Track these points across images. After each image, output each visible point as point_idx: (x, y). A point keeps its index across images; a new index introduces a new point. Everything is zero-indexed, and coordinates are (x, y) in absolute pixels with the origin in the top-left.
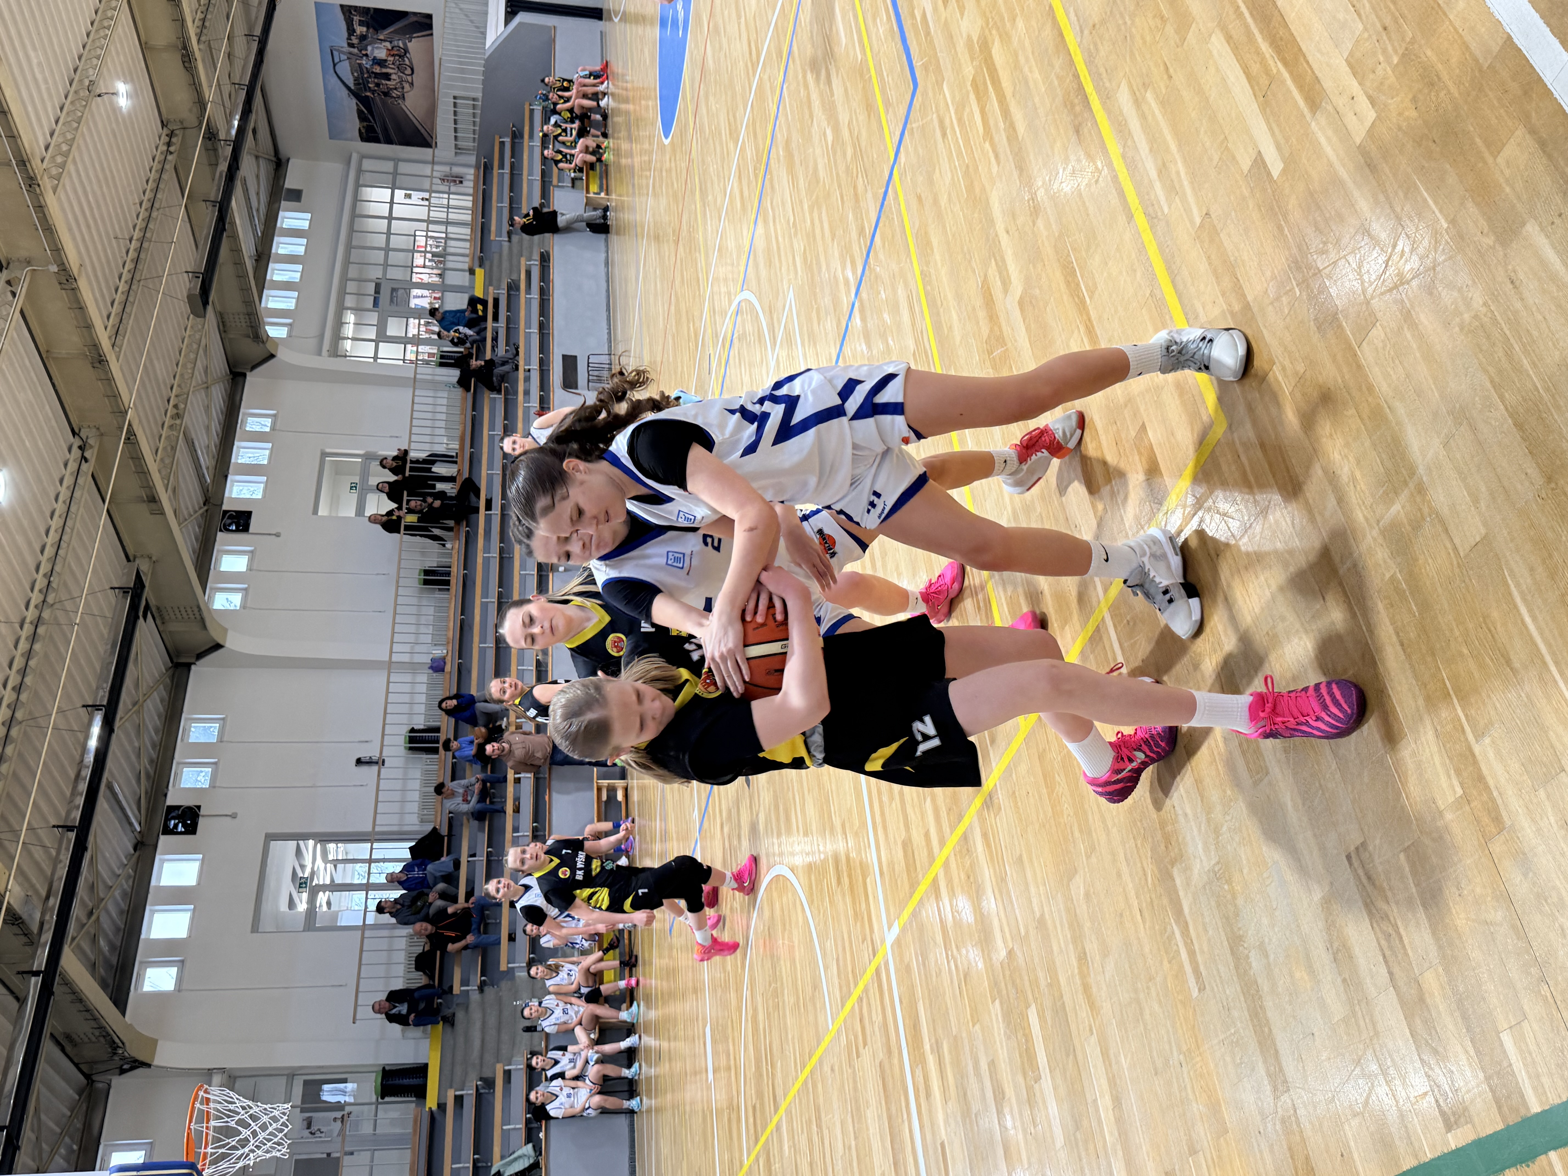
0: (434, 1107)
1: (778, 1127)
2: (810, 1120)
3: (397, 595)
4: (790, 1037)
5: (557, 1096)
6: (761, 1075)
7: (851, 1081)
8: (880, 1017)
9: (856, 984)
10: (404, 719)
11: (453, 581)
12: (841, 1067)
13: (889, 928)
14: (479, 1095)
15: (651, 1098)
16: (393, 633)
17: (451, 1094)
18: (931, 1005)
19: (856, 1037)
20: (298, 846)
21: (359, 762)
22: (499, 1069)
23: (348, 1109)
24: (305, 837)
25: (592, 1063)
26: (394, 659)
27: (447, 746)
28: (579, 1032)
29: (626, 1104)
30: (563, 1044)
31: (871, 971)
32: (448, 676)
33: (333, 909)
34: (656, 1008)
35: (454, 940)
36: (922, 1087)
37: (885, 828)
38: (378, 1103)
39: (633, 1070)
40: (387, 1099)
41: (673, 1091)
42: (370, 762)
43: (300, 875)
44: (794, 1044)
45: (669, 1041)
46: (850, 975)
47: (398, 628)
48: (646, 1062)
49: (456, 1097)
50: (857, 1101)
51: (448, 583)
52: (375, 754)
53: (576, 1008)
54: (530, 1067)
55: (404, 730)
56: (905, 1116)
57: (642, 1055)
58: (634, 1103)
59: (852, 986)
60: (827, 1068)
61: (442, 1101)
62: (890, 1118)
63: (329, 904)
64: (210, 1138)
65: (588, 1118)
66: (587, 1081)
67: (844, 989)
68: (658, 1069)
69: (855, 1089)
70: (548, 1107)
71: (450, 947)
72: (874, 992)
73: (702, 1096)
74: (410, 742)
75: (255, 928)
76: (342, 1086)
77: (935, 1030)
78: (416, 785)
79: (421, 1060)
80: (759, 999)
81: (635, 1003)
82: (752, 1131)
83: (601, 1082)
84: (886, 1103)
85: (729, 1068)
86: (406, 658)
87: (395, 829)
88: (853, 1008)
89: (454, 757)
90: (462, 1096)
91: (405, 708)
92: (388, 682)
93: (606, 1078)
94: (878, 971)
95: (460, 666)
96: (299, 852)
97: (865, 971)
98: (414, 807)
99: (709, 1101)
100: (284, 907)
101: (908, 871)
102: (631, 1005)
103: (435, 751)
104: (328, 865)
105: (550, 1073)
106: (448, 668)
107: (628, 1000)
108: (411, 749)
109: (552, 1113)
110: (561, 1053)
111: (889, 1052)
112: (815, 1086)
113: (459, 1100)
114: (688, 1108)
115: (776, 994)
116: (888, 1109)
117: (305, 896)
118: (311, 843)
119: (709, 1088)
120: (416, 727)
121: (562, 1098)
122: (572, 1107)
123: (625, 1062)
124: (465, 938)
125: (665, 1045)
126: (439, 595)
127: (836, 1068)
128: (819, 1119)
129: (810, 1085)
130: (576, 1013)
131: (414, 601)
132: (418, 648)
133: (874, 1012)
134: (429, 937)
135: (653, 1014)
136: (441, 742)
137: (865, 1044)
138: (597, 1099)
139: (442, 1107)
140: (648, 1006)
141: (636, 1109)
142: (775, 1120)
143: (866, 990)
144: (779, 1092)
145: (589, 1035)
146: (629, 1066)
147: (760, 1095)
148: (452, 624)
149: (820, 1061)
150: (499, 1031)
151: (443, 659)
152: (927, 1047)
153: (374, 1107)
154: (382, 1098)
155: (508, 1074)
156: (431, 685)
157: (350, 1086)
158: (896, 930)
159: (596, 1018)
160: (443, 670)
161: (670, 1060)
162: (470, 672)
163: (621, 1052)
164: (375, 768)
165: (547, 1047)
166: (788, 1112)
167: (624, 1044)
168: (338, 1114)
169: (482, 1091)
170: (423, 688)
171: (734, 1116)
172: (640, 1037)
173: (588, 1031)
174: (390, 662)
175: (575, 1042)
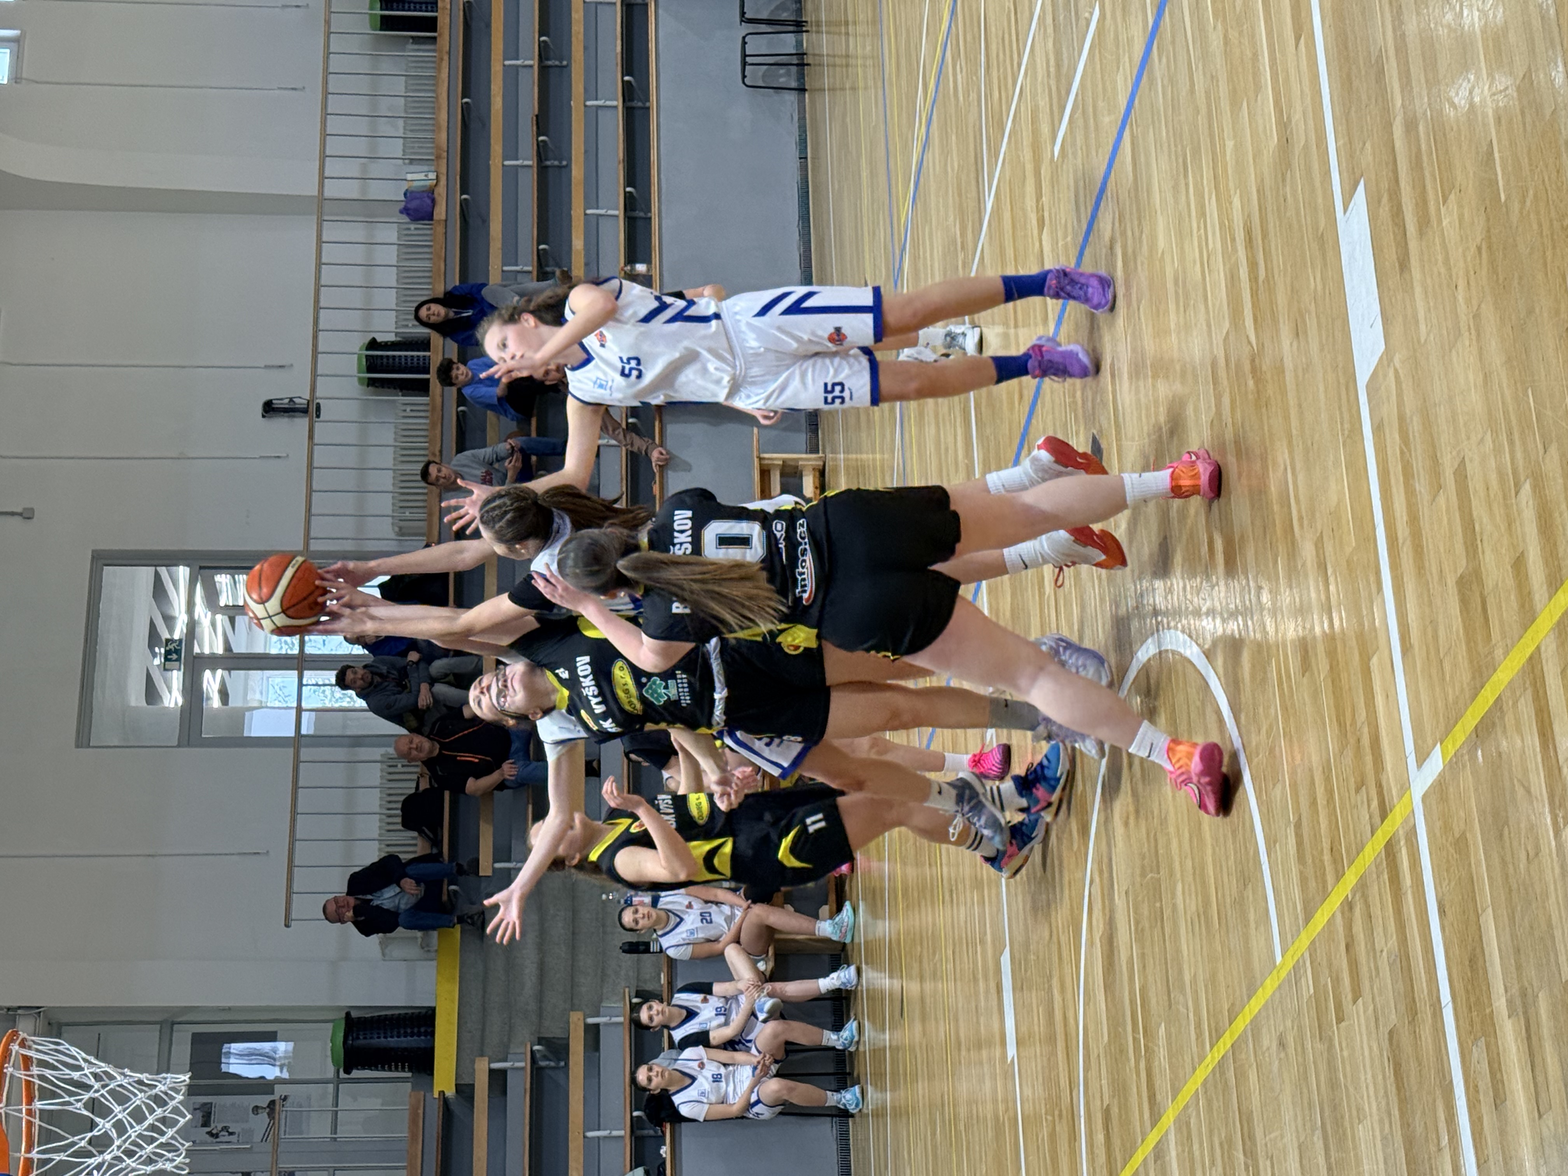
0: (450, 1092)
1: (1159, 1152)
2: (1230, 1141)
3: (327, 54)
4: (1187, 978)
5: (693, 1079)
6: (1122, 1051)
7: (1323, 1067)
8: (1393, 942)
9: (1339, 875)
10: (354, 320)
11: (443, 21)
12: (1301, 1037)
13: (1420, 762)
14: (537, 1072)
15: (883, 1090)
16: (324, 135)
17: (482, 1068)
18: (1512, 919)
19: (1337, 981)
20: (157, 577)
21: (269, 408)
22: (577, 1022)
23: (280, 1090)
24: (171, 559)
25: (762, 1016)
26: (328, 194)
27: (445, 373)
28: (734, 957)
29: (832, 1099)
30: (701, 978)
31: (1373, 849)
32: (440, 229)
33: (232, 703)
34: (894, 916)
35: (480, 771)
36: (1484, 1083)
37: (1418, 551)
38: (338, 1081)
39: (845, 1034)
40: (356, 1074)
41: (931, 1078)
42: (291, 410)
43: (165, 635)
44: (1196, 992)
45: (922, 979)
46: (1327, 857)
47: (333, 125)
48: (873, 1021)
49: (492, 1071)
50: (1335, 1108)
51: (431, 24)
52: (302, 395)
53: (726, 909)
54: (636, 1025)
55: (357, 343)
56: (1445, 1141)
57: (863, 1005)
58: (848, 1098)
59: (1330, 878)
60: (1268, 1041)
61: (466, 1081)
62: (1409, 1143)
63: (224, 694)
64: (36, 1131)
65: (758, 1123)
66: (754, 1051)
67: (1312, 884)
68: (898, 1034)
69: (1333, 1084)
70: (677, 1099)
71: (471, 784)
72: (1380, 892)
73: (994, 1091)
74: (370, 370)
75: (83, 739)
76: (266, 1046)
77: (1519, 967)
78: (386, 457)
79: (422, 1001)
80: (1119, 901)
81: (848, 906)
82: (1102, 1158)
83: (780, 1055)
84: (1402, 1114)
85: (1051, 1039)
86: (350, 190)
87: (349, 546)
88: (1331, 921)
89: (461, 400)
90: (503, 1072)
91: (356, 298)
92: (320, 242)
93: (790, 1048)
94: (1390, 848)
95: (464, 206)
96: (159, 592)
97: (1360, 848)
98: (384, 504)
99: (1009, 1101)
100: (136, 697)
101: (1470, 640)
102: (839, 909)
103: (422, 388)
104: (219, 617)
105: (678, 1035)
106: (440, 212)
107: (832, 897)
108: (372, 382)
109: (684, 1111)
110: (699, 997)
111: (1412, 1012)
112: (1241, 1076)
113: (498, 1079)
114: (963, 1111)
115: (1156, 891)
116: (1406, 1125)
117: (176, 677)
118: (183, 572)
119: (1008, 1075)
120: (380, 338)
121: (704, 1083)
122: (723, 1101)
123: (830, 1019)
124: (499, 766)
125: (913, 988)
126: (412, 51)
127: (1290, 1041)
128: (1249, 1137)
129: (1231, 1074)
130: (729, 919)
131: (363, 65)
132: (377, 169)
133: (1379, 931)
134: (429, 763)
135: (884, 928)
136: (433, 369)
137: (1357, 995)
138: (773, 1086)
139: (465, 1091)
140: (875, 912)
141: (852, 1109)
142: (1153, 1138)
143: (1362, 886)
144: (1163, 1084)
145: (754, 963)
146: (838, 1027)
147: (1120, 1088)
148: (444, 116)
149: (1255, 1025)
150: (573, 948)
151: (430, 193)
152: (1500, 1003)
153: (331, 1087)
154: (347, 1071)
155: (593, 1033)
156: (406, 249)
157: (282, 1047)
158: (1436, 763)
159: (768, 934)
160: (430, 217)
161: (924, 1019)
162: (485, 221)
163: (819, 998)
164: (302, 423)
165: (670, 983)
166: (1182, 1123)
167: (826, 984)
168: (263, 1100)
169: (543, 1063)
170: (390, 255)
171: (1062, 1130)
172: (859, 971)
173: (753, 956)
174: (321, 199)
175: (728, 976)
